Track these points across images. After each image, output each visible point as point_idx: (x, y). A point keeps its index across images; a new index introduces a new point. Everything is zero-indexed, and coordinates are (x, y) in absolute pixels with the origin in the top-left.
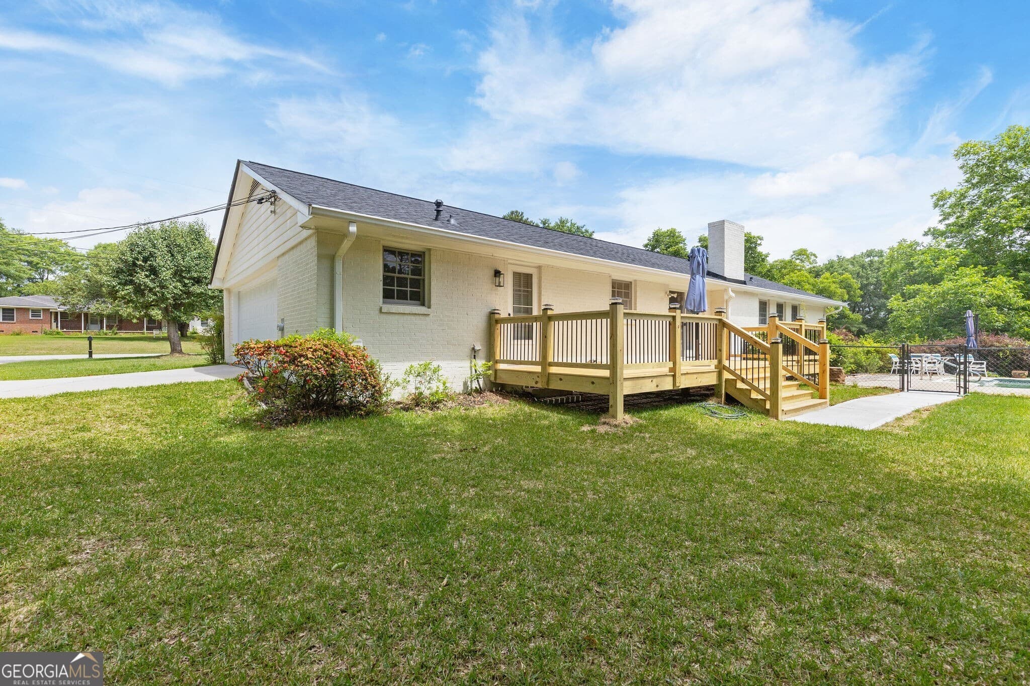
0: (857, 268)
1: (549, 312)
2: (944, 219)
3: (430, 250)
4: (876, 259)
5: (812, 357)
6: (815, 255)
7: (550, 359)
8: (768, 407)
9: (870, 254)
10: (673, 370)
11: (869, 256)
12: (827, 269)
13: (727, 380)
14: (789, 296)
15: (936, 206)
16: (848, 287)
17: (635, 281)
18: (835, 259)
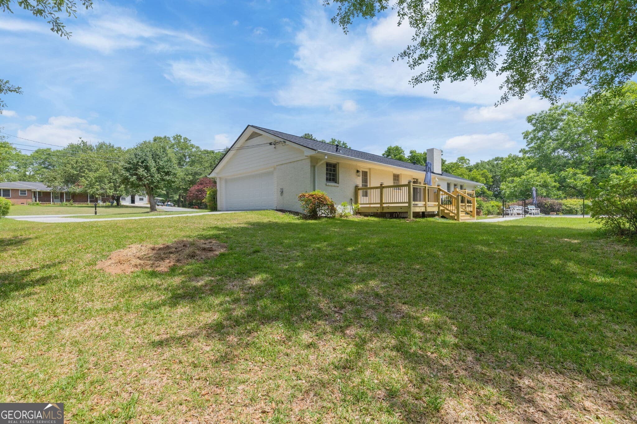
0: (490, 167)
1: (383, 185)
2: (528, 145)
3: (338, 163)
4: (500, 162)
5: (470, 204)
6: (468, 160)
7: (384, 202)
8: (456, 218)
9: (497, 159)
10: (425, 205)
11: (496, 161)
12: (476, 168)
13: (441, 210)
14: (459, 181)
15: (524, 138)
16: (486, 177)
17: (401, 174)
18: (479, 162)
